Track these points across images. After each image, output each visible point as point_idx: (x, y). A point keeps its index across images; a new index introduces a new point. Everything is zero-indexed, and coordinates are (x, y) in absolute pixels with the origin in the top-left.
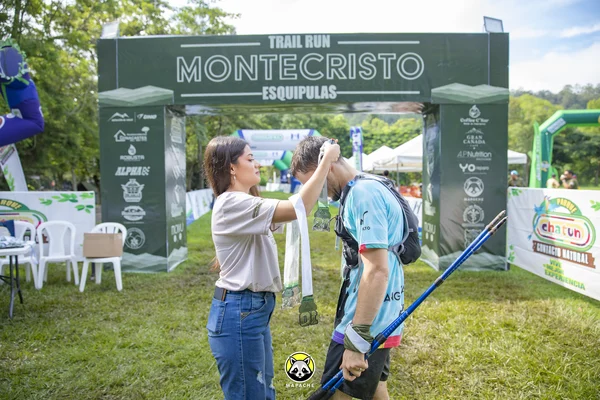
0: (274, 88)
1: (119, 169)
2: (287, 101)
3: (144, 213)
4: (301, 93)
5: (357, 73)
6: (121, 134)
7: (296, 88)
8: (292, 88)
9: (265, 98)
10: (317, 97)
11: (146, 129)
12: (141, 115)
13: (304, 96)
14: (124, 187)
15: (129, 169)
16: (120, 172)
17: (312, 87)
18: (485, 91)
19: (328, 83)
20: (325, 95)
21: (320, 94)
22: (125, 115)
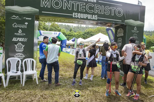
0: (77, 14)
1: (14, 38)
2: (81, 19)
3: (24, 56)
4: (86, 16)
5: (104, 12)
6: (15, 24)
7: (84, 14)
8: (83, 14)
9: (74, 16)
10: (91, 18)
11: (26, 23)
12: (25, 18)
13: (87, 17)
14: (16, 46)
15: (18, 39)
16: (14, 39)
17: (90, 15)
18: (138, 23)
19: (95, 14)
20: (93, 18)
21: (92, 18)
22: (18, 17)
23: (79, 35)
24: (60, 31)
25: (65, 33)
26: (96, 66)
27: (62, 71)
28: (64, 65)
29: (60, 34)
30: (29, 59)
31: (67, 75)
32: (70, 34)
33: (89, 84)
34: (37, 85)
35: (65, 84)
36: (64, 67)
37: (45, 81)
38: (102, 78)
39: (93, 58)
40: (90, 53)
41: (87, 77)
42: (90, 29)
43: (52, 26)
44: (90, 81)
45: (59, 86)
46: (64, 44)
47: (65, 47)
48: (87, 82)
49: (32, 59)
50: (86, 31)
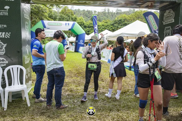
3: (7, 62)
11: (7, 7)
23: (106, 25)
24: (75, 20)
25: (84, 24)
26: (125, 75)
27: (72, 84)
28: (77, 73)
29: (73, 25)
30: (15, 67)
31: (79, 91)
32: (91, 25)
33: (113, 105)
34: (27, 108)
35: (73, 106)
36: (77, 77)
37: (41, 102)
38: (136, 94)
39: (120, 61)
40: (114, 54)
41: (110, 93)
42: (124, 15)
43: (62, 12)
44: (115, 100)
45: (63, 110)
46: (81, 41)
47: (83, 46)
48: (110, 102)
49: (20, 67)
50: (116, 19)
